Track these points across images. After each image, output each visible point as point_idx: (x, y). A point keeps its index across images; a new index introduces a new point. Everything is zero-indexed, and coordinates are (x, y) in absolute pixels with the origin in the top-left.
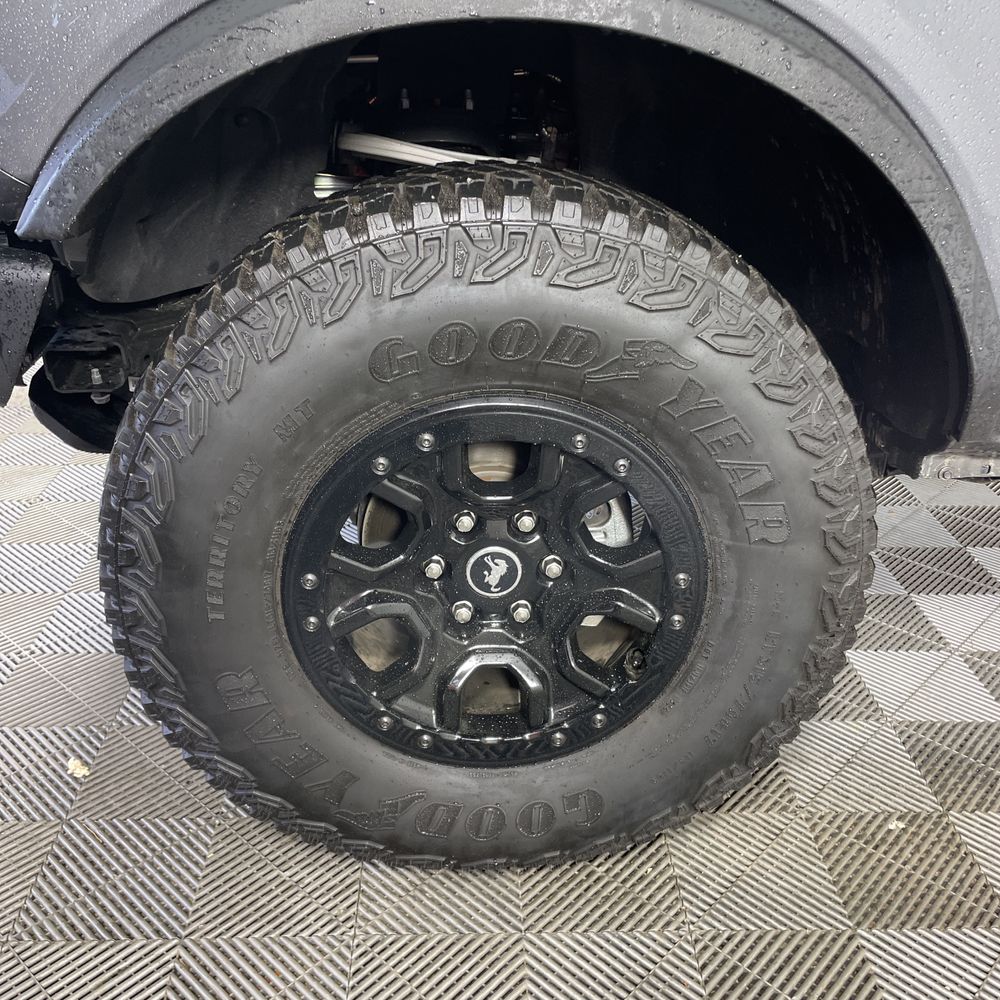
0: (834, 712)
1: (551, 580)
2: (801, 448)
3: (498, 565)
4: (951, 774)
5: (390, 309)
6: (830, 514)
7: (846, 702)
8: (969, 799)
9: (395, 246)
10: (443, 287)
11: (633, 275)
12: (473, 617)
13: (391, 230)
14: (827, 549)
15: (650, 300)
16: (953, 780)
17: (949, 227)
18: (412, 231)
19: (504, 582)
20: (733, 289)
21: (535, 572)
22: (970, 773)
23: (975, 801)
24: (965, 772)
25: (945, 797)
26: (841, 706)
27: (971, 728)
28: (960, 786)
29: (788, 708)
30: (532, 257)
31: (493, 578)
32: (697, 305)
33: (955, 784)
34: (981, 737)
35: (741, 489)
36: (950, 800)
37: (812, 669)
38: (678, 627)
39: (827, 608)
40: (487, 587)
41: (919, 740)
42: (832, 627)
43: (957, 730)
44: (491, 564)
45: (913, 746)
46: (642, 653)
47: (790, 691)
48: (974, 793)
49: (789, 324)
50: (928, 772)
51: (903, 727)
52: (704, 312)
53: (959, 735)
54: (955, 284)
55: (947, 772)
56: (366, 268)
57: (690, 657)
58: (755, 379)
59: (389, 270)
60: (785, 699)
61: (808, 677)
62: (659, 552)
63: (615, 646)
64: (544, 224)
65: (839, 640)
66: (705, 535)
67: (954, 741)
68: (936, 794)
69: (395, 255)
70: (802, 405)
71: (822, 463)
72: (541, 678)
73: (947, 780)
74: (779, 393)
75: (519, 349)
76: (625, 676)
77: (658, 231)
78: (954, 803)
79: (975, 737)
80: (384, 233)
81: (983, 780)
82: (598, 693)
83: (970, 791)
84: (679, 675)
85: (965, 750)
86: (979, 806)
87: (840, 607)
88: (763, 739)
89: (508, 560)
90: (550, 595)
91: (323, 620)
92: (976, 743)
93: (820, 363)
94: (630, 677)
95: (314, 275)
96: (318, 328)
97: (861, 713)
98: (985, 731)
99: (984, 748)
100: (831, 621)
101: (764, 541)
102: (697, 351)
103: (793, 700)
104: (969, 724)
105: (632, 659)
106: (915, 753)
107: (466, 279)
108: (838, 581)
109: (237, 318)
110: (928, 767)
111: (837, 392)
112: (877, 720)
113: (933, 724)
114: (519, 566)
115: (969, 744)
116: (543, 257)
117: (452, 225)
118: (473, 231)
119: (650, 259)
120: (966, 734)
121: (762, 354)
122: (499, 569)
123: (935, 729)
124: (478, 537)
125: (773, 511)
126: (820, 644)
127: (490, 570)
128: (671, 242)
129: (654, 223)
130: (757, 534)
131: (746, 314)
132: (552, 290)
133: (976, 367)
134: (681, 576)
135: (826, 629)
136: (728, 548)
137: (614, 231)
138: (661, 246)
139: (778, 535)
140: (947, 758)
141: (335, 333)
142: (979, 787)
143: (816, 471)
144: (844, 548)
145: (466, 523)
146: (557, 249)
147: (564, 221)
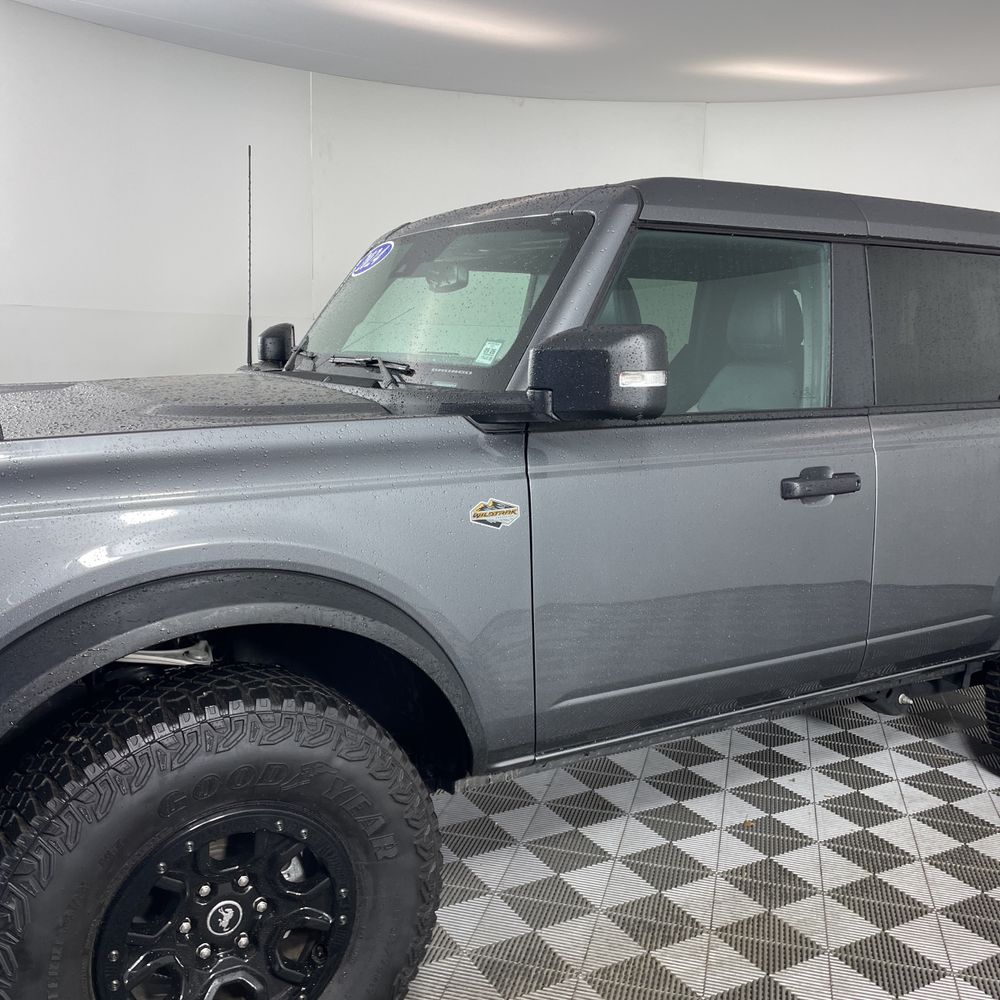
0: (431, 957)
1: (260, 913)
2: (398, 802)
3: (226, 912)
4: (506, 976)
5: (170, 776)
6: (417, 834)
7: (437, 947)
8: (518, 989)
9: (171, 740)
10: (201, 758)
11: (301, 731)
12: (212, 953)
13: (167, 731)
14: (418, 854)
15: (312, 742)
16: (507, 980)
17: (447, 681)
18: (180, 730)
19: (232, 923)
20: (352, 726)
21: (250, 911)
22: (516, 972)
23: (521, 989)
24: (513, 972)
25: (505, 992)
26: (434, 951)
27: (512, 942)
28: (512, 982)
29: (411, 956)
30: (248, 733)
31: (224, 923)
32: (335, 738)
33: (509, 982)
34: (518, 947)
35: (370, 831)
36: (507, 993)
37: (420, 927)
38: (344, 923)
39: (423, 889)
40: (221, 930)
41: (484, 960)
42: (427, 899)
43: (505, 946)
44: (223, 913)
45: (481, 965)
46: (323, 946)
47: (411, 945)
48: (520, 984)
49: (381, 737)
50: (493, 979)
51: (473, 954)
52: (339, 741)
53: (506, 949)
54: (455, 706)
55: (503, 975)
56: (155, 755)
57: (352, 941)
58: (368, 771)
59: (168, 754)
60: (409, 952)
61: (419, 933)
62: (328, 879)
63: (301, 948)
64: (252, 712)
65: (432, 905)
66: (352, 862)
67: (504, 954)
68: (499, 992)
69: (172, 745)
70: (394, 779)
71: (408, 807)
72: (261, 980)
73: (504, 981)
74: (383, 775)
75: (244, 782)
76: (314, 965)
77: (311, 704)
78: (510, 994)
79: (515, 947)
80: (163, 734)
81: (524, 974)
82: (299, 981)
83: (517, 983)
84: (347, 953)
85: (511, 958)
86: (524, 991)
87: (429, 885)
88: (400, 981)
89: (233, 907)
90: (261, 924)
91: (121, 981)
92: (516, 951)
93: (399, 753)
94: (318, 964)
95: (124, 765)
96: (128, 795)
97: (447, 953)
98: (520, 942)
99: (521, 953)
100: (426, 895)
101: (385, 857)
102: (339, 762)
103: (413, 950)
104: (510, 940)
105: (317, 952)
106: (483, 969)
107: (214, 750)
108: (426, 870)
109: (75, 799)
110: (492, 976)
111: (410, 767)
112: (458, 954)
113: (490, 946)
114: (240, 909)
115: (513, 953)
116: (254, 732)
117: (202, 722)
118: (215, 724)
119: (309, 720)
120: (510, 947)
121: (370, 757)
122: (228, 915)
123: (492, 949)
124: (213, 898)
125: (388, 839)
126: (421, 911)
127: (222, 917)
128: (318, 708)
129: (308, 700)
130: (381, 854)
131: (360, 737)
132: (261, 747)
133: (472, 742)
134: (342, 891)
135: (424, 901)
136: (366, 867)
137: (289, 709)
138: (313, 712)
139: (392, 852)
140: (502, 967)
141: (140, 796)
142: (522, 979)
143: (407, 812)
144: (426, 851)
145: (205, 889)
146: (260, 725)
147: (263, 709)
